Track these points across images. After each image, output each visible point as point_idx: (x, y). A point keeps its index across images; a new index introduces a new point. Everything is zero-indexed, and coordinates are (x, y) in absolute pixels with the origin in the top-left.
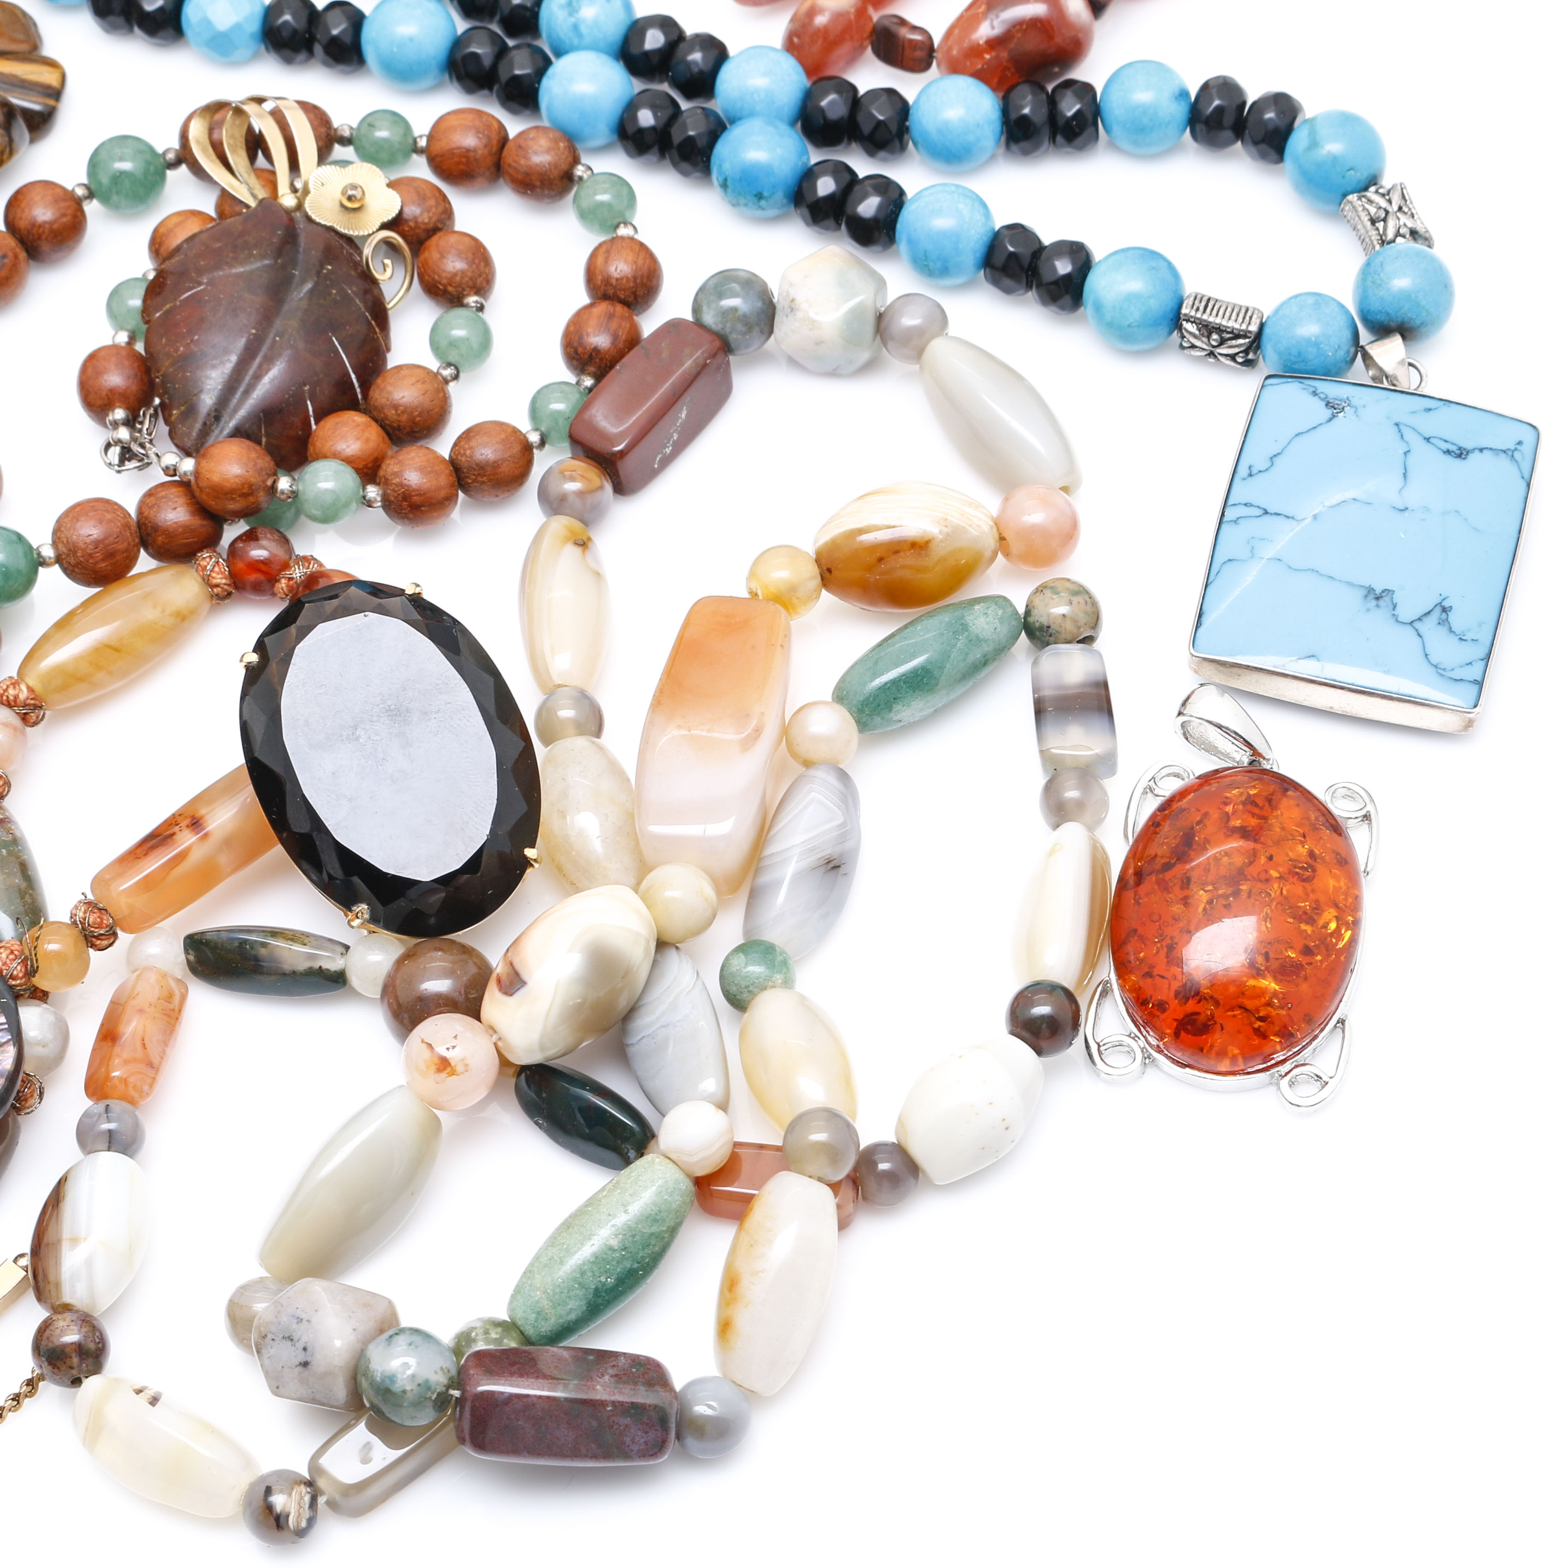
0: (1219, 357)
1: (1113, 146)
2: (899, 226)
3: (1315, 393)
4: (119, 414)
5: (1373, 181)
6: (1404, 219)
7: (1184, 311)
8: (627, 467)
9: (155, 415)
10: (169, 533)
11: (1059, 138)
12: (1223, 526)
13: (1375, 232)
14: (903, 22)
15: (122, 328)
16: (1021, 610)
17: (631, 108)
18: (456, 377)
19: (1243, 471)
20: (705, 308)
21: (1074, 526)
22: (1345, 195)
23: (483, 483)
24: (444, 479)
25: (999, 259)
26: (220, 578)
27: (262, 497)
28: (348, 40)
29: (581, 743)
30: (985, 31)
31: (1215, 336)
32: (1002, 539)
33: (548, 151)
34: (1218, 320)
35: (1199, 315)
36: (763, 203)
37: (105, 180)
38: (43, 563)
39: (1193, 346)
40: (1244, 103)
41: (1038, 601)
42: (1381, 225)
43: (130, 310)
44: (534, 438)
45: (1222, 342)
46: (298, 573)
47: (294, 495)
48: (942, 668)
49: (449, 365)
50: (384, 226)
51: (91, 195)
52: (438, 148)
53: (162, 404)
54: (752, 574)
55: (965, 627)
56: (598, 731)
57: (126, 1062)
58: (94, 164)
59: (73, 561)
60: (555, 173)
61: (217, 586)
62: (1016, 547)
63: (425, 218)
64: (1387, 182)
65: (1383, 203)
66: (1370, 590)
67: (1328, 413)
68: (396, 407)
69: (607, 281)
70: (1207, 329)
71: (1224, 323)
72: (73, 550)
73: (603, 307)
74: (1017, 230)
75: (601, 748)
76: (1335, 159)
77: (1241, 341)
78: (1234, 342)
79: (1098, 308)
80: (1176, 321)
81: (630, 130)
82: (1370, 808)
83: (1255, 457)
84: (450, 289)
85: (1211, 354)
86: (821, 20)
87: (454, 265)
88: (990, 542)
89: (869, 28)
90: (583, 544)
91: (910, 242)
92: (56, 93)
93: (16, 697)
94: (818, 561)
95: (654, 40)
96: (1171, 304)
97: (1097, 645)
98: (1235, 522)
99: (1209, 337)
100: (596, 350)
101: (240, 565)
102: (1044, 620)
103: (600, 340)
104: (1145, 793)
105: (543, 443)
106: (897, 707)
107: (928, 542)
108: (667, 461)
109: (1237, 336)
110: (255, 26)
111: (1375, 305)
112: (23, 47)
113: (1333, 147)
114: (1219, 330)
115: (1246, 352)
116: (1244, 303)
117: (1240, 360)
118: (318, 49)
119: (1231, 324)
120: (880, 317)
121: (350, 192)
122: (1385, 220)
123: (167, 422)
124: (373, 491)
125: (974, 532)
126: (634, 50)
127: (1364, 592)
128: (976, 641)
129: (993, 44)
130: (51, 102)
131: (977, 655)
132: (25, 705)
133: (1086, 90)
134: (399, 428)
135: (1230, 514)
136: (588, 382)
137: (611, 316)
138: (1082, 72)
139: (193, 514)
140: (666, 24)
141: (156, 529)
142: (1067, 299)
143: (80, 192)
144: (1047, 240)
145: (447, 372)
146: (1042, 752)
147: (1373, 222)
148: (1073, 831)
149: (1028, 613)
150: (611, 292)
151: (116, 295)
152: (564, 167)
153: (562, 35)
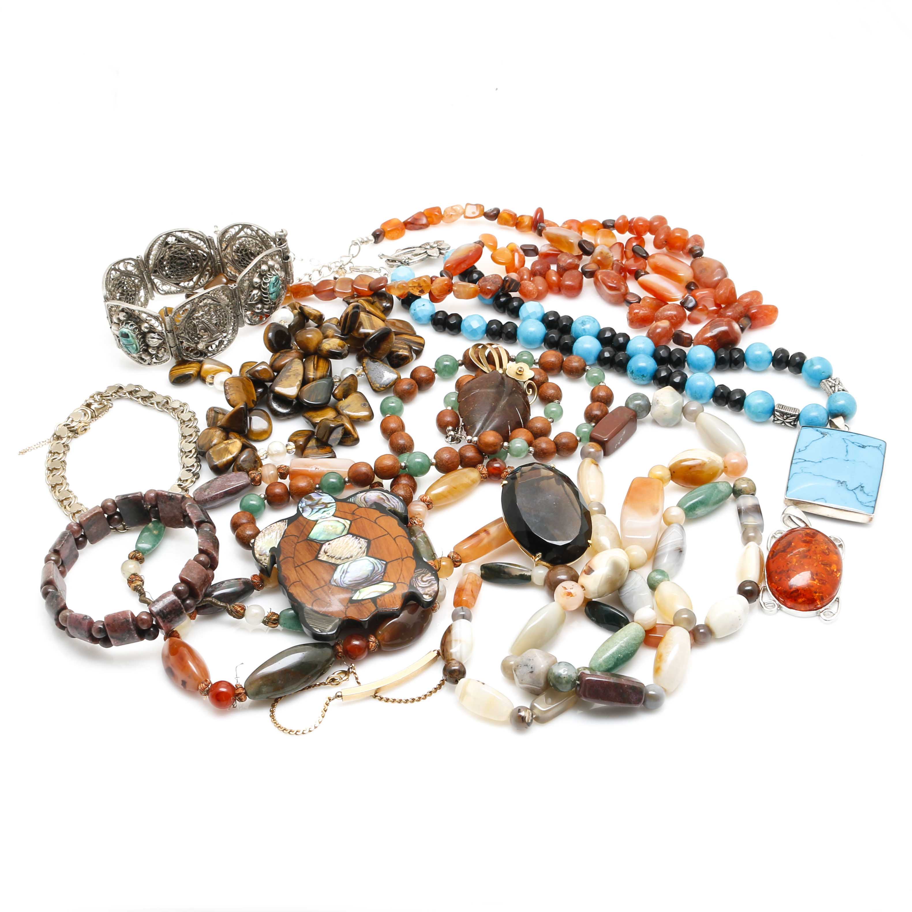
0: (787, 424)
1: (749, 369)
2: (686, 384)
3: (817, 431)
4: (450, 428)
5: (829, 377)
6: (840, 387)
7: (776, 408)
8: (609, 445)
9: (462, 428)
10: (470, 459)
11: (732, 365)
12: (793, 465)
13: (831, 390)
14: (683, 332)
15: (449, 406)
16: (732, 486)
17: (602, 353)
18: (553, 422)
19: (797, 450)
20: (630, 403)
21: (747, 463)
22: (822, 380)
23: (564, 449)
24: (553, 446)
25: (718, 394)
26: (485, 471)
27: (499, 447)
28: (513, 332)
29: (600, 516)
30: (709, 335)
31: (785, 416)
32: (726, 467)
33: (578, 362)
34: (786, 411)
35: (780, 410)
36: (644, 378)
37: (441, 367)
38: (432, 464)
39: (778, 420)
40: (789, 356)
41: (737, 483)
42: (833, 388)
43: (452, 401)
44: (578, 438)
45: (787, 418)
46: (509, 470)
47: (508, 448)
48: (710, 498)
49: (551, 418)
50: (529, 379)
51: (436, 372)
52: (542, 361)
53: (464, 426)
54: (650, 472)
55: (717, 488)
56: (605, 514)
57: (467, 595)
58: (437, 363)
59: (441, 464)
60: (580, 368)
61: (484, 474)
62: (729, 469)
63: (541, 379)
64: (834, 376)
65: (834, 382)
66: (839, 481)
67: (822, 435)
68: (537, 427)
69: (598, 397)
70: (783, 414)
71: (788, 412)
72: (441, 460)
73: (597, 404)
74: (723, 386)
75: (607, 518)
76: (819, 370)
77: (793, 417)
78: (791, 418)
79: (749, 407)
80: (773, 411)
81: (602, 358)
82: (842, 542)
83: (801, 446)
84: (550, 398)
85: (783, 422)
86: (659, 330)
87: (551, 392)
88: (722, 467)
89: (672, 334)
90: (597, 465)
91: (690, 389)
92: (423, 345)
93: (426, 499)
94: (670, 469)
95: (608, 334)
96: (771, 406)
97: (756, 496)
98: (796, 463)
99: (783, 416)
100: (597, 415)
101: (491, 468)
102: (740, 488)
103: (597, 412)
104: (772, 537)
105: (580, 440)
106: (697, 509)
107: (705, 463)
108: (619, 446)
109: (792, 416)
110: (484, 328)
111: (833, 408)
112: (411, 333)
113: (817, 367)
114: (786, 414)
115: (794, 421)
116: (794, 407)
117: (792, 424)
118: (503, 335)
119: (790, 412)
120: (683, 408)
121: (520, 369)
122: (834, 387)
123: (465, 431)
124: (531, 449)
125: (718, 462)
126: (602, 337)
127: (837, 482)
128: (720, 491)
129: (711, 337)
130: (422, 347)
131: (720, 496)
132: (429, 502)
133: (740, 351)
134: (537, 434)
135: (794, 462)
136: (593, 424)
137: (601, 405)
138: (739, 346)
139: (476, 453)
140: (611, 330)
141: (466, 457)
142: (739, 406)
143: (433, 370)
144: (731, 390)
145: (550, 420)
146: (741, 523)
147: (831, 387)
148: (752, 544)
149: (734, 486)
150: (599, 400)
151: (446, 397)
152: (583, 366)
153: (579, 332)
